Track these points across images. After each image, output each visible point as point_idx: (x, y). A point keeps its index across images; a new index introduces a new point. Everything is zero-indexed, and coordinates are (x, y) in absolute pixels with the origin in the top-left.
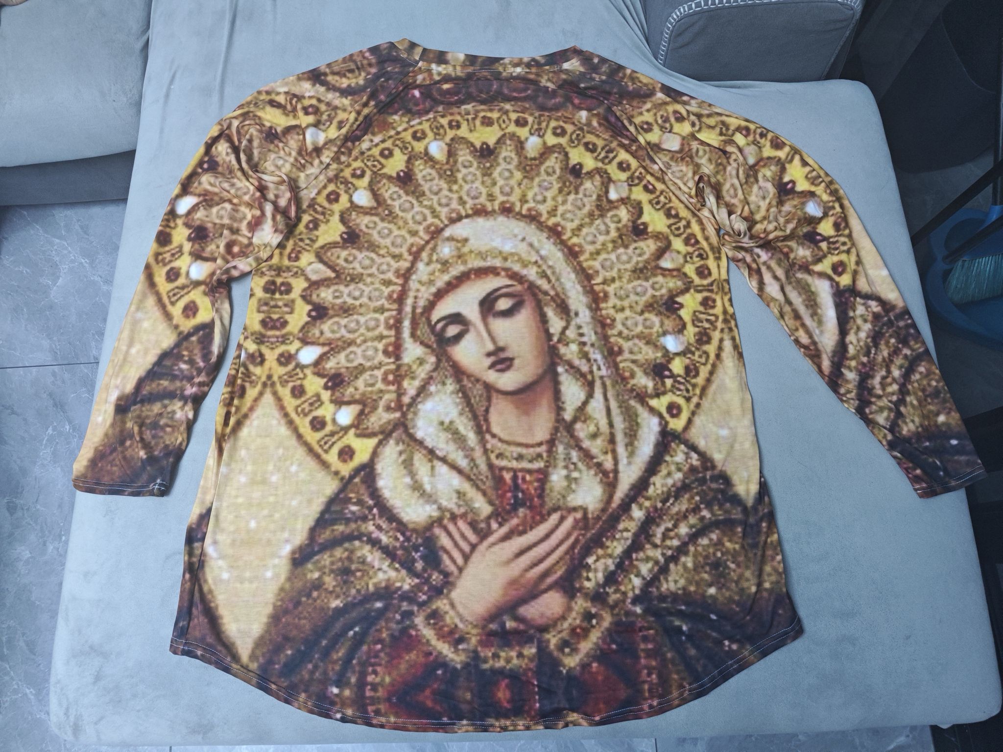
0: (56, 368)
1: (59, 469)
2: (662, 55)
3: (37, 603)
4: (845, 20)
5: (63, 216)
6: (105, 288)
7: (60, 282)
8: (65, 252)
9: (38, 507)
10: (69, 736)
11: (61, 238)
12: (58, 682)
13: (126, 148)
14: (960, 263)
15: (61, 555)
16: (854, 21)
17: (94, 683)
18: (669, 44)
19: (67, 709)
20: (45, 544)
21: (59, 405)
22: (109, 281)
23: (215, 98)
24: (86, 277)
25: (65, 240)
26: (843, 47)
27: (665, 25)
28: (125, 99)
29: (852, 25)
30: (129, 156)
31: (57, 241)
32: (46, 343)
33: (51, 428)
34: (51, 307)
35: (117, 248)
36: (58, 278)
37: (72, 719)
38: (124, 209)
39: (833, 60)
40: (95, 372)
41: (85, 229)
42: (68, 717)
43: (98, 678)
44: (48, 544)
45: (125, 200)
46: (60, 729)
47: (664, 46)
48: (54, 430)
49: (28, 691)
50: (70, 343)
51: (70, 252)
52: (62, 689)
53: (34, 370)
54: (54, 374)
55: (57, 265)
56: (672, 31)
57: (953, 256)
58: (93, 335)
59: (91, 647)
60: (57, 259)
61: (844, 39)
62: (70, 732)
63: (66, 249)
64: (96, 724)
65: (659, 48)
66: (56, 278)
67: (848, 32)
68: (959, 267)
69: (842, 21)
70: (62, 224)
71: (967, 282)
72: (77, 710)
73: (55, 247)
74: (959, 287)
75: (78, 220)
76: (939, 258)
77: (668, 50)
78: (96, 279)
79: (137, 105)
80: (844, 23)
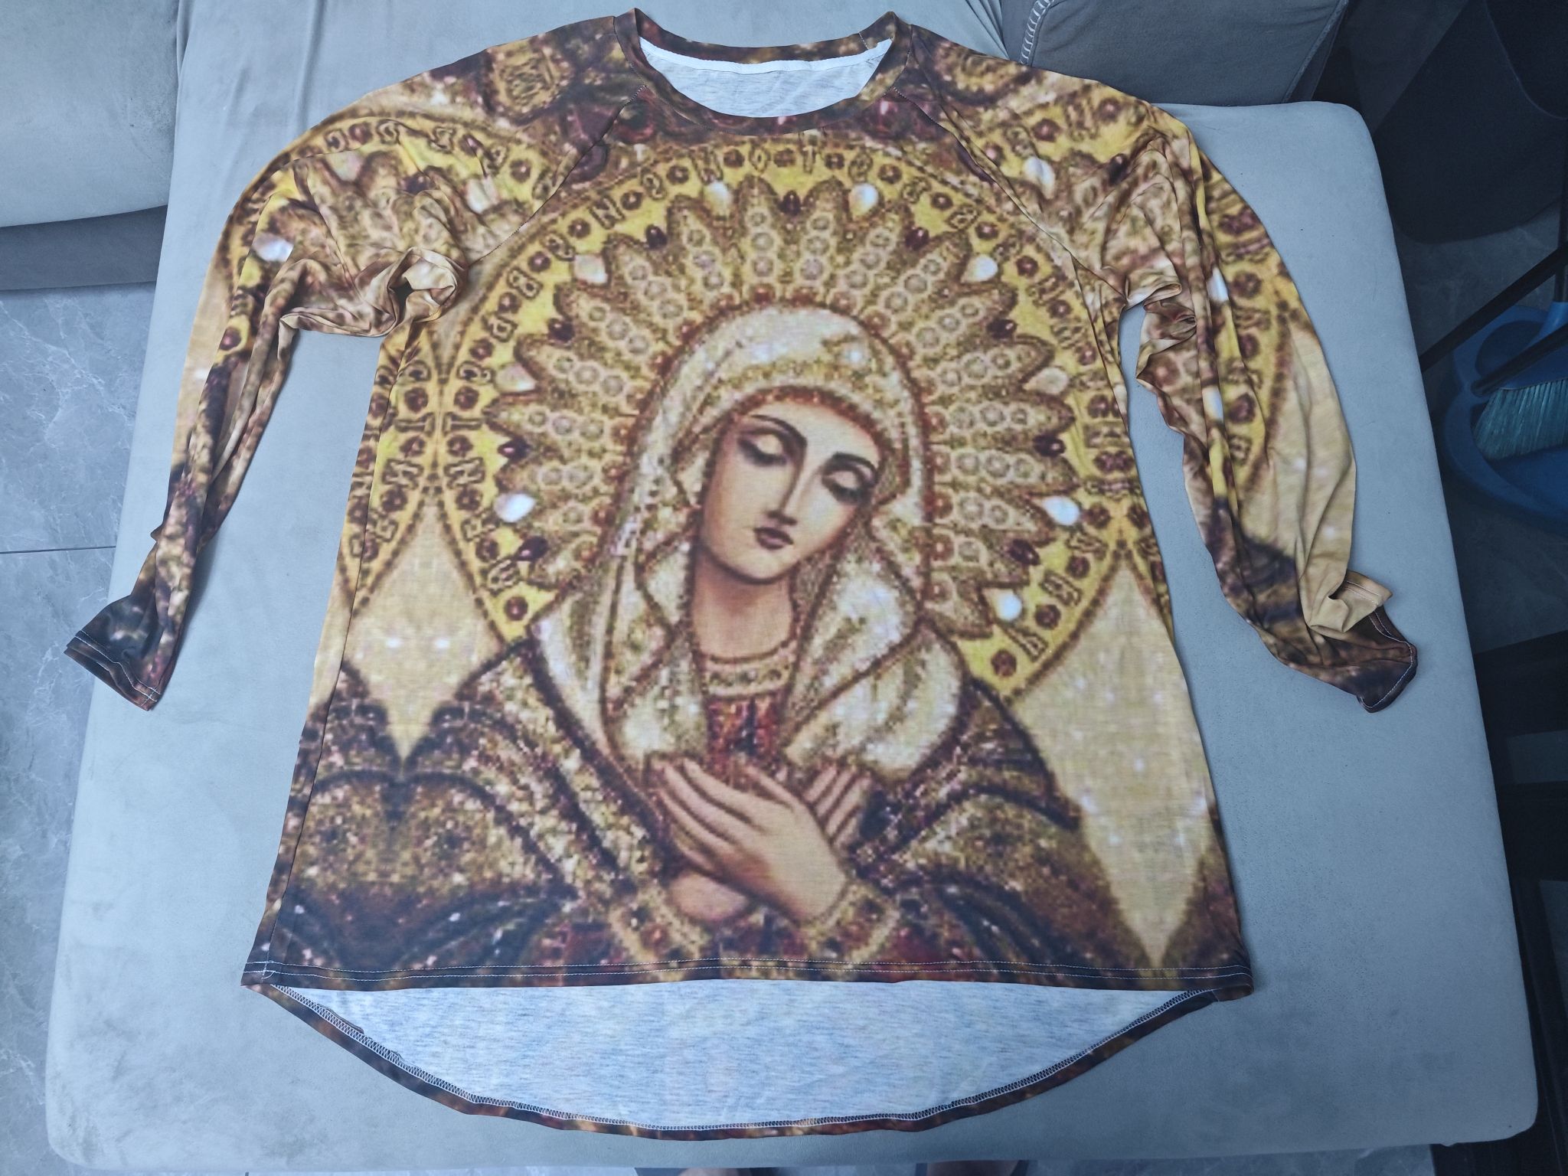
0: (56, 555)
1: (64, 717)
3: (35, 927)
4: (1324, 7)
5: (57, 305)
6: (131, 425)
7: (59, 415)
8: (66, 366)
9: (33, 776)
10: (76, 1157)
11: (58, 342)
12: (58, 1075)
13: (154, 202)
14: (1499, 394)
16: (1339, 8)
17: (115, 1078)
18: (1036, 43)
19: (73, 1118)
20: (44, 835)
21: (63, 614)
22: (132, 412)
24: (100, 407)
25: (66, 347)
26: (1320, 49)
27: (1030, 12)
28: (150, 123)
29: (1335, 16)
30: (156, 216)
31: (53, 348)
32: (38, 515)
33: (49, 651)
34: (45, 457)
36: (56, 408)
37: (81, 1133)
38: (152, 298)
39: (1303, 70)
41: (97, 329)
42: (74, 1130)
43: (119, 1071)
44: (50, 834)
45: (152, 284)
46: (63, 1147)
47: (1029, 47)
48: (54, 654)
49: (24, 1064)
50: (77, 515)
51: (74, 367)
52: (64, 1087)
53: (20, 557)
54: (53, 564)
55: (53, 388)
56: (1041, 24)
57: (1488, 383)
58: (114, 501)
59: (109, 1024)
60: (52, 377)
61: (1322, 37)
62: (78, 1152)
63: (67, 361)
64: (118, 1140)
65: (1020, 49)
66: (52, 407)
67: (1329, 27)
68: (1497, 401)
69: (1319, 8)
70: (60, 322)
71: (1509, 423)
72: (88, 1120)
73: (50, 359)
74: (1496, 432)
75: (86, 315)
76: (1467, 385)
77: (1034, 52)
78: (117, 411)
79: (170, 132)
80: (1323, 13)
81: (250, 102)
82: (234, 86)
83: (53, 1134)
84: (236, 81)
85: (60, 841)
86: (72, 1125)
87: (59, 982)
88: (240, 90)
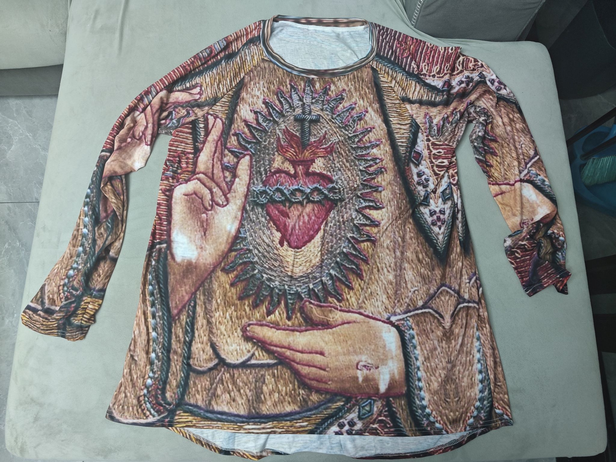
0: (10, 205)
1: (12, 271)
2: (415, 19)
4: (536, 3)
5: (13, 103)
6: (43, 153)
7: (13, 148)
8: (16, 128)
10: (18, 454)
11: (13, 118)
12: (11, 420)
13: (58, 63)
14: (591, 160)
15: (14, 326)
16: (542, 3)
17: (34, 422)
18: (420, 13)
19: (16, 438)
20: (3, 319)
21: (13, 229)
22: (46, 148)
23: (117, 35)
24: (30, 145)
25: (16, 120)
26: (531, 20)
28: (58, 30)
29: (540, 6)
30: (59, 68)
31: (11, 120)
32: (3, 188)
33: (7, 244)
34: (7, 165)
35: (51, 127)
36: (12, 145)
37: (19, 444)
38: (56, 102)
39: (524, 28)
40: (37, 209)
41: (29, 113)
42: (17, 443)
43: (36, 419)
44: (5, 319)
45: (56, 96)
46: (12, 450)
47: (417, 14)
48: (9, 245)
50: (19, 189)
51: (19, 128)
52: (13, 425)
54: (9, 209)
55: (11, 136)
56: (423, 4)
57: (587, 155)
58: (35, 184)
59: (32, 399)
60: (11, 132)
61: (534, 15)
62: (18, 452)
63: (17, 126)
64: (35, 447)
65: (413, 14)
66: (10, 145)
67: (537, 11)
68: (590, 163)
69: (534, 3)
70: (14, 109)
71: (594, 172)
72: (22, 439)
73: (10, 125)
74: (589, 175)
75: (25, 107)
76: (579, 156)
77: (419, 16)
78: (37, 147)
79: (65, 34)
80: (536, 5)
81: (99, 24)
82: (92, 17)
83: (8, 444)
84: (93, 14)
85: (9, 321)
86: (16, 441)
87: (12, 382)
88: (95, 18)
